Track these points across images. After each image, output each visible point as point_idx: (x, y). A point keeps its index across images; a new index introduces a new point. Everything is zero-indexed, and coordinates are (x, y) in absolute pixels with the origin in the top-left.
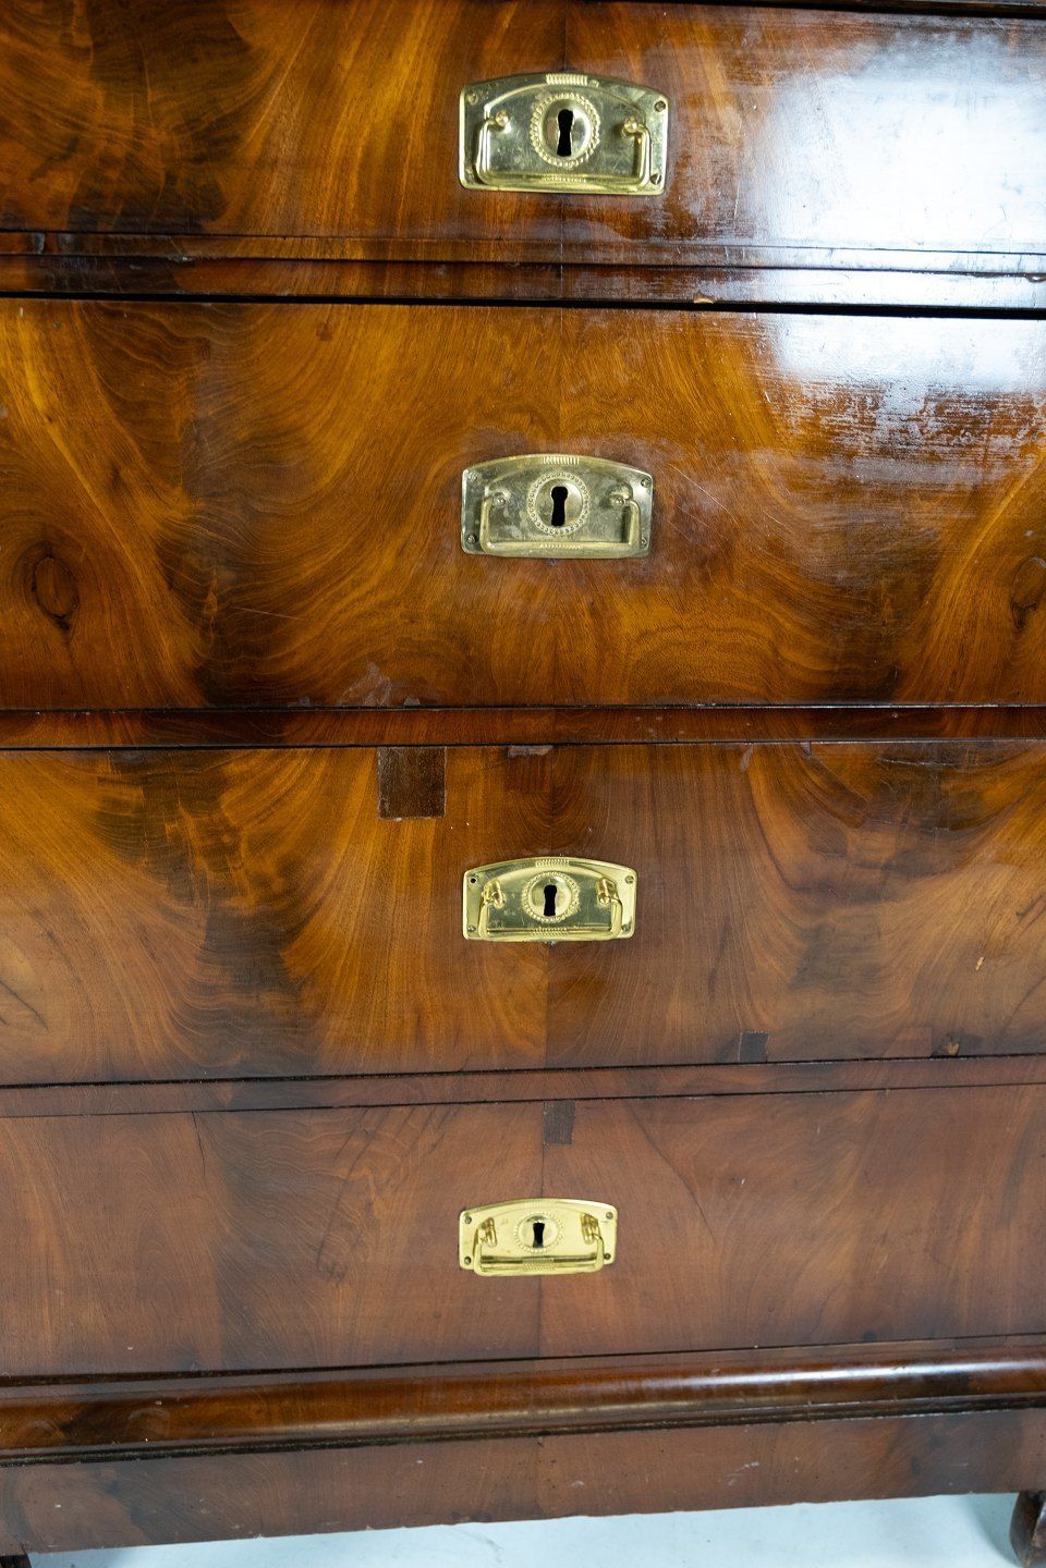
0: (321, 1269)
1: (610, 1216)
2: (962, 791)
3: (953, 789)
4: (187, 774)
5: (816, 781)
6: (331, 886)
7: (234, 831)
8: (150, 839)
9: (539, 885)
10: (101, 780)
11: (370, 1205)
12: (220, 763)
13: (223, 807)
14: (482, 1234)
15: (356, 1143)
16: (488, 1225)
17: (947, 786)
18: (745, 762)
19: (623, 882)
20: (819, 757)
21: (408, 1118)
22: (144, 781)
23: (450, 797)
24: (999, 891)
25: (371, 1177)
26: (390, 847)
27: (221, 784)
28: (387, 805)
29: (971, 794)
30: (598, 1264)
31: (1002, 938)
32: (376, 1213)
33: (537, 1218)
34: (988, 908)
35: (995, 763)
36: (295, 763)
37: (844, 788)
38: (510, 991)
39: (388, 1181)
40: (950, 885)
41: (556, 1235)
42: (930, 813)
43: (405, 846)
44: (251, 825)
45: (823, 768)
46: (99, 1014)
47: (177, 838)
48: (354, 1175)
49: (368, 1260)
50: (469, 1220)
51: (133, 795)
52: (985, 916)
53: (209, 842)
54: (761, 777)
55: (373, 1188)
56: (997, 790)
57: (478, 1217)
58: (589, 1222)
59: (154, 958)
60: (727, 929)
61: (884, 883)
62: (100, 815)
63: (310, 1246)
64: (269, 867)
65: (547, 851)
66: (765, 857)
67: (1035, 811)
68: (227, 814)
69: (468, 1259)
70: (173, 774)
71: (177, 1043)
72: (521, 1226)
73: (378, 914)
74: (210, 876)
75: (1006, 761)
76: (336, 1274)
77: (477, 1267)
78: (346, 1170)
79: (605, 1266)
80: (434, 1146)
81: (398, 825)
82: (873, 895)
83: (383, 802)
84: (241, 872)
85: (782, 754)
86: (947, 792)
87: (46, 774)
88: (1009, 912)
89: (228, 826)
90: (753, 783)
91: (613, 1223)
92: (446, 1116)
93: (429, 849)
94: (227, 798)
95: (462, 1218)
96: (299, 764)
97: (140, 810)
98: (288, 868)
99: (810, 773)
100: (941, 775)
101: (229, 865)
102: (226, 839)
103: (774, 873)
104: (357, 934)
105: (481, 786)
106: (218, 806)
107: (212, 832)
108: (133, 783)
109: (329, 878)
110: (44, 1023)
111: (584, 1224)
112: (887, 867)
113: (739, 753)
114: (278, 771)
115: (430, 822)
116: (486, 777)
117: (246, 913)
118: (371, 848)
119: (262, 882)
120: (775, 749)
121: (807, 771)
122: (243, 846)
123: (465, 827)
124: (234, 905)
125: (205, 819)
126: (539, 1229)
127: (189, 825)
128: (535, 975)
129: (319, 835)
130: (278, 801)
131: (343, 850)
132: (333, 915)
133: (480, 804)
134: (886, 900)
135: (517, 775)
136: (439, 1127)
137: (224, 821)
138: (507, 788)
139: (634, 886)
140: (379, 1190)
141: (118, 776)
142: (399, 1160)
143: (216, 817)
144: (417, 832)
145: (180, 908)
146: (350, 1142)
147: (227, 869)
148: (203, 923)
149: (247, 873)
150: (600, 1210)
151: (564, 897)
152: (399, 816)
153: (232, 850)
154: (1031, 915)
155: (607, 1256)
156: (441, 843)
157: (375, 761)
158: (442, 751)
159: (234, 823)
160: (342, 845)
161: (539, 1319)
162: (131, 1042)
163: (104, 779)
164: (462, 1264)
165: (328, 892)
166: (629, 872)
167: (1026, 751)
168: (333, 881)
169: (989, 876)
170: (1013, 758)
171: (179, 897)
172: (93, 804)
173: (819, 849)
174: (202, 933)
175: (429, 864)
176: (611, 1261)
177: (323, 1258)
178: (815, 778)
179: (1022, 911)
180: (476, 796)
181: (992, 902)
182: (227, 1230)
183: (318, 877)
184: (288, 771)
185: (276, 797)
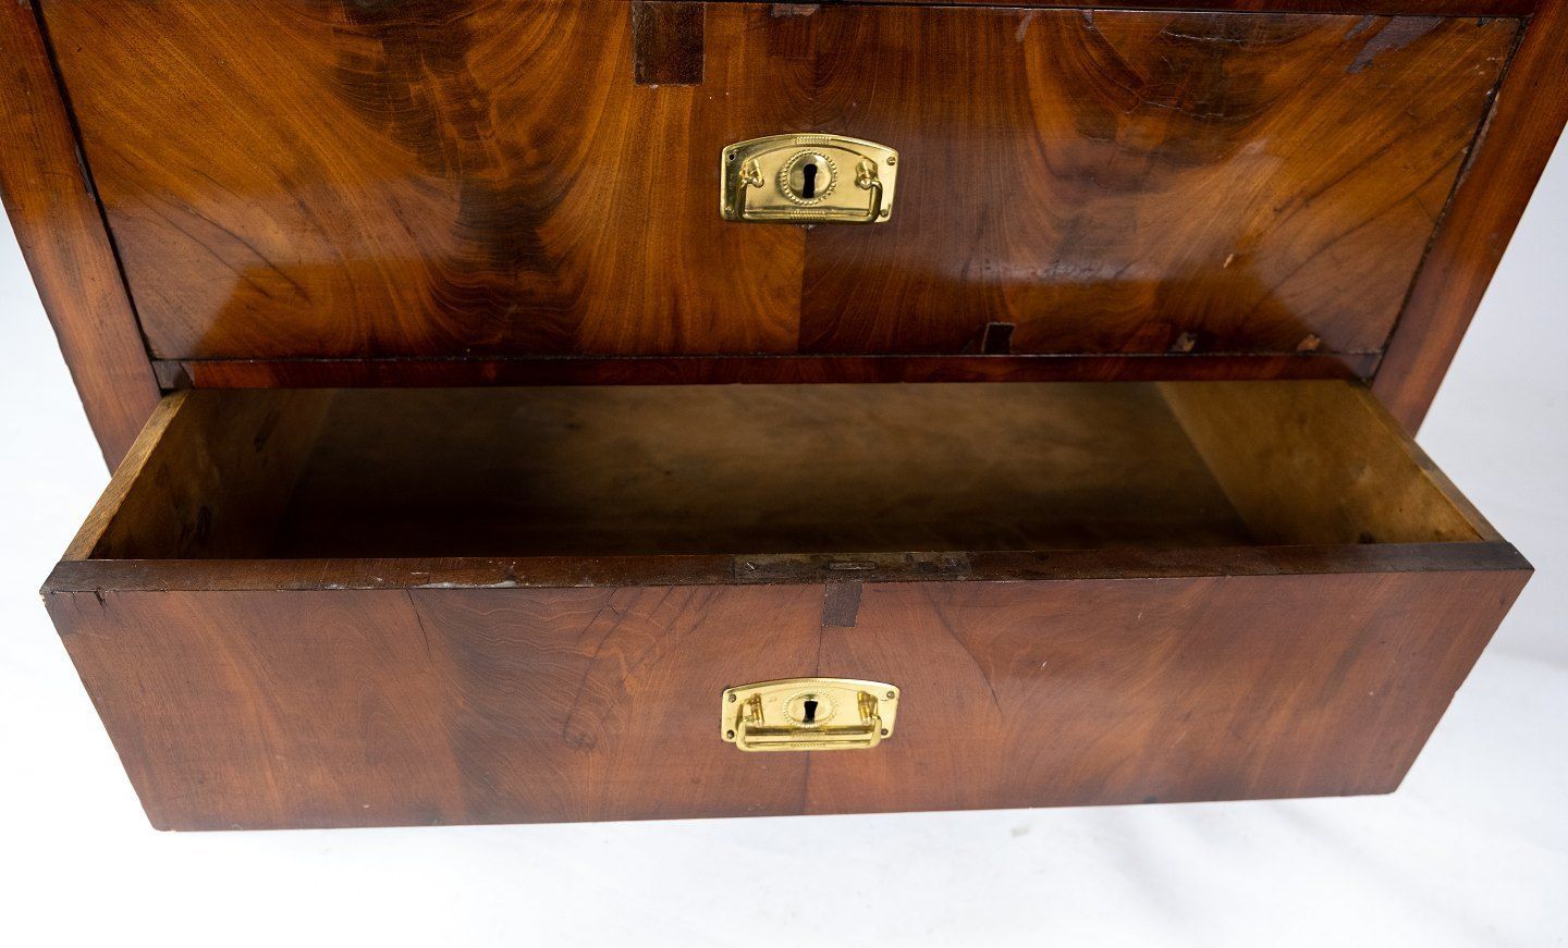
0: (568, 740)
1: (891, 695)
2: (1243, 72)
3: (1234, 70)
4: (427, 27)
5: (1094, 57)
6: (585, 160)
7: (482, 95)
8: (395, 101)
9: (798, 166)
10: (337, 31)
11: (620, 683)
12: (463, 15)
13: (469, 66)
14: (747, 711)
15: (604, 623)
16: (756, 701)
17: (1228, 66)
18: (1022, 31)
19: (884, 161)
20: (1101, 29)
21: (665, 598)
22: (382, 34)
23: (709, 61)
24: (1261, 185)
25: (622, 656)
26: (646, 120)
27: (464, 40)
28: (642, 69)
29: (1252, 75)
30: (874, 739)
31: (1255, 235)
32: (628, 690)
33: (811, 696)
34: (1247, 203)
35: (1283, 40)
36: (544, 17)
37: (1122, 64)
38: (766, 276)
39: (642, 659)
40: (1213, 176)
41: (829, 712)
42: (1207, 96)
43: (662, 119)
44: (500, 88)
45: (1104, 42)
46: (360, 289)
47: (423, 101)
48: (602, 654)
49: (620, 732)
50: (733, 698)
51: (373, 50)
52: (1242, 211)
53: (457, 107)
54: (1037, 49)
55: (624, 666)
56: (1281, 72)
57: (743, 695)
58: (867, 701)
59: (409, 232)
60: (984, 217)
61: (1147, 173)
62: (341, 73)
63: (555, 719)
64: (521, 136)
65: (809, 127)
66: (1031, 140)
67: (1315, 97)
68: (473, 75)
69: (731, 732)
70: (413, 26)
71: (438, 318)
72: (791, 705)
73: (635, 192)
74: (461, 144)
75: (1295, 39)
76: (586, 744)
77: (741, 741)
78: (593, 649)
79: (882, 740)
80: (695, 627)
81: (655, 92)
82: (1135, 185)
83: (638, 66)
84: (492, 142)
85: (1062, 23)
86: (1227, 73)
87: (277, 22)
88: (1267, 208)
89: (475, 89)
90: (1028, 56)
91: (894, 703)
92: (709, 598)
93: (687, 120)
94: (473, 56)
95: (726, 695)
96: (548, 18)
97: (381, 68)
98: (541, 137)
99: (1088, 46)
100: (1226, 54)
101: (481, 133)
102: (475, 103)
103: (1038, 158)
104: (613, 212)
105: (742, 50)
106: (463, 65)
107: (460, 94)
108: (370, 36)
109: (583, 149)
110: (305, 296)
111: (861, 702)
112: (1153, 156)
113: (1017, 20)
114: (525, 26)
115: (688, 90)
116: (748, 39)
117: (500, 188)
118: (627, 118)
119: (514, 152)
120: (1055, 17)
121: (1086, 44)
122: (493, 112)
123: (724, 97)
124: (488, 177)
125: (451, 79)
126: (811, 708)
127: (433, 87)
128: (790, 260)
129: (571, 105)
130: (528, 60)
131: (598, 120)
132: (590, 190)
133: (741, 71)
134: (1148, 191)
135: (779, 38)
136: (700, 609)
137: (470, 83)
138: (770, 54)
139: (894, 168)
140: (631, 669)
141: (354, 27)
142: (654, 640)
143: (462, 77)
144: (673, 101)
145: (432, 180)
146: (596, 622)
147: (478, 137)
148: (457, 196)
149: (498, 142)
150: (879, 689)
151: (824, 177)
152: (654, 83)
153: (482, 116)
154: (1289, 211)
155: (884, 732)
156: (699, 114)
157: (630, 18)
158: (701, 7)
159: (482, 85)
160: (596, 115)
161: (806, 784)
162: (395, 318)
163: (341, 31)
164: (724, 736)
165: (583, 166)
166: (890, 153)
167: (1318, 28)
168: (587, 155)
169: (1255, 168)
170: (1303, 35)
171: (430, 167)
172: (331, 60)
173: (1087, 133)
174: (456, 207)
175: (686, 138)
176: (888, 735)
177: (569, 730)
178: (1093, 53)
179: (1279, 206)
180: (737, 62)
181: (1252, 197)
182: (460, 703)
183: (571, 151)
184: (535, 27)
185: (524, 58)
